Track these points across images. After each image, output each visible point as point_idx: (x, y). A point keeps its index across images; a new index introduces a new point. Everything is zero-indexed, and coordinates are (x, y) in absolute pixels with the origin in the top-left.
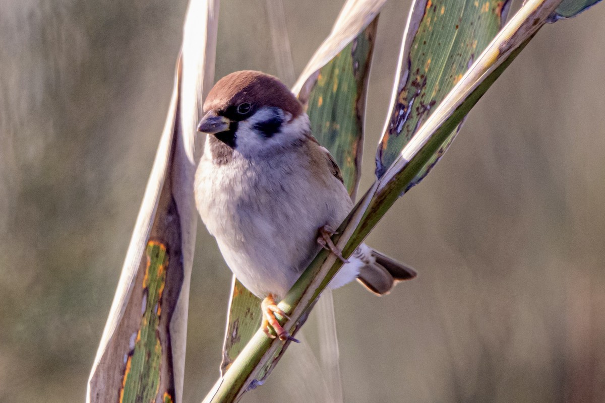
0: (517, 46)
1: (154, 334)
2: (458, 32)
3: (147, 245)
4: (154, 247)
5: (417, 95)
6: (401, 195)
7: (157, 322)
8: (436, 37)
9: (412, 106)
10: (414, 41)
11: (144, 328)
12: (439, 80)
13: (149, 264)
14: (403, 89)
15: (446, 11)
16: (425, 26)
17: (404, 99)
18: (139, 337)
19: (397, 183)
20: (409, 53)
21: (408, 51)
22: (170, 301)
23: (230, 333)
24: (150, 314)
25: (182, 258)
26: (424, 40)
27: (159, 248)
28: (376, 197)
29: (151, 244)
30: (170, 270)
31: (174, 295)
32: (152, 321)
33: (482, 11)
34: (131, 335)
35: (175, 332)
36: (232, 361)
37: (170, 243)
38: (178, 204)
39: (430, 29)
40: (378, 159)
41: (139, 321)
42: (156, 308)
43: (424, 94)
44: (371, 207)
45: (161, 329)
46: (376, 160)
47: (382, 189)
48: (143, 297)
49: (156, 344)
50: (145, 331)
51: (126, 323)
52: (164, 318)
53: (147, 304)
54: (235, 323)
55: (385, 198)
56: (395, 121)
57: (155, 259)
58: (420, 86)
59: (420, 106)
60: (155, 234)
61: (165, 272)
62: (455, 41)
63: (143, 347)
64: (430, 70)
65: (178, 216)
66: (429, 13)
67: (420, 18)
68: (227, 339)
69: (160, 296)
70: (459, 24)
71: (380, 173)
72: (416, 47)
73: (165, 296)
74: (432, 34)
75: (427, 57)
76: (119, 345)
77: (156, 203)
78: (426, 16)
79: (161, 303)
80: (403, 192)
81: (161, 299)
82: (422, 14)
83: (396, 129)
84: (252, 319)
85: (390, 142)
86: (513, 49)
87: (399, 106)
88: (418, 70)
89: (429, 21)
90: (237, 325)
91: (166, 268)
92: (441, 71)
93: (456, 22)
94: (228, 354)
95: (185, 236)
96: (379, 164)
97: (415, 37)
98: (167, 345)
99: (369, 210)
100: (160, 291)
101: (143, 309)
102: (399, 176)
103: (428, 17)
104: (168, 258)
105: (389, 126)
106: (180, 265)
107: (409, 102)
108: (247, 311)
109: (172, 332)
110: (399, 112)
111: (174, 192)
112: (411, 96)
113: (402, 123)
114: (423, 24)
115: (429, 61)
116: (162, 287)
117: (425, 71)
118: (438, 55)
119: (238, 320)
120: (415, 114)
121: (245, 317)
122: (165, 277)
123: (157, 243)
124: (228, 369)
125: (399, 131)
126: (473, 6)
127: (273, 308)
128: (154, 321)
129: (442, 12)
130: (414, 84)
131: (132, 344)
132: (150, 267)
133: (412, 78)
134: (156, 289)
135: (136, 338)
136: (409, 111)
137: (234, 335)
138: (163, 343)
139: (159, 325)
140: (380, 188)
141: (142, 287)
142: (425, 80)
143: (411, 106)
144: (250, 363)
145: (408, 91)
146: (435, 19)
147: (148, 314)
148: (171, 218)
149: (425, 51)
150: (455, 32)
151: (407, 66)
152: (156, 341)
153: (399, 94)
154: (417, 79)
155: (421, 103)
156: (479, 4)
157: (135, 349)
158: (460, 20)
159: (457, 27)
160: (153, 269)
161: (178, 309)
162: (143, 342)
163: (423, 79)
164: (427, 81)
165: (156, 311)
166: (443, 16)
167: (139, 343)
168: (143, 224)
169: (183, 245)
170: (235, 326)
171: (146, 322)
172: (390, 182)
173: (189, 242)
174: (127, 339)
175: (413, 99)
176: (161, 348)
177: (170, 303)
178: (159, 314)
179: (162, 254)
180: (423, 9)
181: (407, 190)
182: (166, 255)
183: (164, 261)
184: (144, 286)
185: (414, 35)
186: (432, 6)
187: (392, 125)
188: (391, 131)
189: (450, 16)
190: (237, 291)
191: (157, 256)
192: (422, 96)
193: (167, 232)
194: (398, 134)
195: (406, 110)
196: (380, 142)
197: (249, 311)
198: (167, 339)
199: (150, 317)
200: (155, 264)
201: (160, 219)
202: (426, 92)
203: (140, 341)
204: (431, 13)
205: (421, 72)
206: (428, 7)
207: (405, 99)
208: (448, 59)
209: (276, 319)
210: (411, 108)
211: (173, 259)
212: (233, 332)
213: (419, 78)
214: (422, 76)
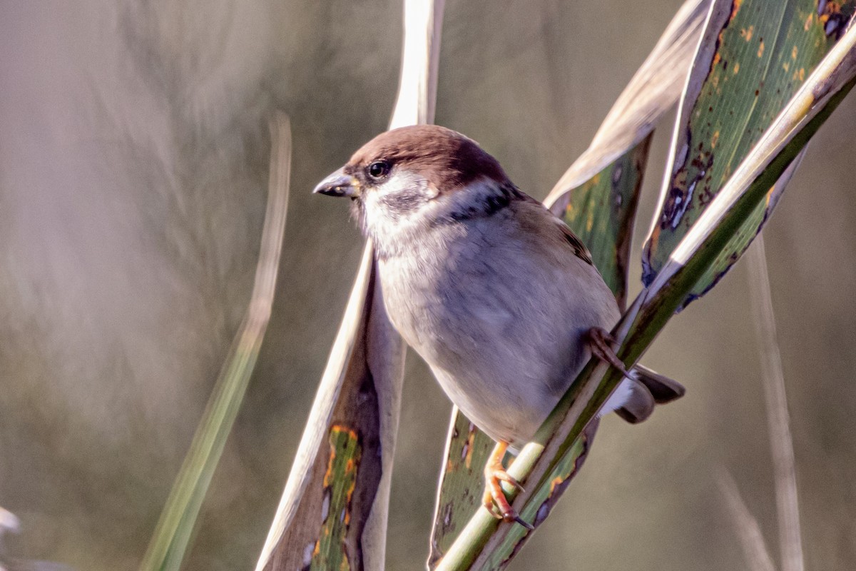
0: (839, 88)
1: (339, 548)
2: (758, 100)
3: (330, 430)
4: (341, 433)
5: (700, 178)
6: (679, 311)
7: (344, 532)
8: (727, 103)
9: (693, 193)
10: (695, 106)
11: (325, 538)
12: (731, 160)
13: (333, 456)
14: (681, 170)
15: (741, 70)
16: (712, 87)
17: (681, 182)
18: (317, 549)
19: (672, 289)
20: (689, 122)
21: (687, 119)
22: (363, 506)
23: (441, 519)
24: (334, 521)
25: (380, 451)
26: (710, 106)
27: (347, 435)
28: (642, 312)
29: (337, 430)
30: (363, 465)
31: (368, 497)
32: (336, 530)
33: (795, 77)
34: (306, 546)
35: (369, 546)
36: (443, 555)
37: (364, 429)
38: (375, 377)
39: (719, 91)
40: (645, 260)
41: (318, 529)
42: (343, 514)
43: (710, 178)
44: (636, 325)
45: (350, 542)
46: (643, 262)
47: (652, 299)
48: (323, 498)
49: (342, 561)
50: (327, 543)
51: (299, 530)
52: (354, 529)
53: (329, 509)
54: (447, 506)
55: (656, 311)
56: (668, 211)
57: (342, 450)
58: (703, 166)
59: (704, 193)
60: (341, 416)
61: (356, 468)
62: (754, 110)
63: (322, 564)
64: (718, 146)
65: (375, 394)
66: (716, 70)
67: (704, 76)
68: (437, 526)
69: (349, 500)
70: (760, 90)
71: (648, 279)
72: (698, 114)
73: (356, 499)
74: (722, 99)
75: (715, 128)
76: (288, 559)
77: (342, 371)
78: (712, 74)
79: (350, 508)
80: (681, 307)
81: (350, 503)
82: (708, 70)
83: (671, 222)
84: (472, 504)
85: (662, 239)
86: (832, 93)
87: (674, 192)
88: (701, 145)
89: (717, 81)
90: (451, 509)
91: (358, 464)
92: (733, 149)
93: (756, 86)
94: (437, 545)
95: (384, 419)
96: (646, 267)
97: (697, 101)
98: (357, 563)
99: (633, 331)
100: (350, 492)
101: (324, 513)
102: (675, 281)
103: (715, 75)
104: (360, 449)
105: (661, 218)
106: (377, 460)
107: (689, 188)
108: (465, 492)
109: (364, 546)
110: (675, 200)
111: (369, 361)
112: (691, 179)
113: (679, 214)
114: (707, 85)
115: (717, 134)
116: (352, 488)
117: (711, 147)
118: (729, 128)
119: (451, 503)
120: (697, 203)
121: (463, 500)
122: (356, 474)
123: (345, 429)
124: (437, 565)
125: (675, 224)
126: (781, 70)
127: (500, 474)
128: (340, 531)
129: (736, 70)
130: (697, 163)
131: (307, 558)
132: (335, 460)
133: (693, 156)
134: (343, 491)
135: (314, 550)
136: (689, 199)
137: (446, 521)
138: (352, 562)
139: (346, 537)
140: (648, 299)
141: (322, 485)
142: (712, 159)
143: (691, 193)
144: (469, 554)
145: (687, 172)
146: (726, 79)
147: (332, 521)
148: (365, 397)
149: (711, 121)
150: (754, 100)
151: (686, 140)
152: (342, 557)
153: (674, 176)
154: (699, 157)
155: (706, 189)
156: (790, 69)
157: (311, 564)
158: (762, 84)
159: (757, 93)
160: (338, 463)
161: (373, 515)
162: (323, 558)
163: (709, 157)
164: (714, 161)
165: (342, 519)
166: (736, 76)
167: (317, 557)
168: (324, 399)
169: (381, 431)
170: (447, 510)
171: (327, 532)
172: (663, 289)
173: (389, 427)
174: (301, 551)
175: (695, 183)
176: (348, 568)
177: (362, 508)
178: (346, 522)
179: (353, 444)
180: (709, 65)
181: (685, 305)
182: (357, 447)
183: (355, 455)
184: (326, 484)
185: (695, 98)
186: (720, 61)
187: (665, 217)
188: (663, 224)
189: (747, 77)
190: (451, 465)
191: (345, 446)
192: (708, 180)
193: (359, 414)
194: (673, 229)
195: (684, 197)
196: (648, 238)
197: (467, 493)
198: (357, 556)
199: (332, 526)
200: (342, 456)
201: (350, 397)
202: (712, 175)
203: (318, 555)
204: (721, 69)
205: (705, 147)
206: (716, 62)
207: (683, 183)
208: (745, 133)
209: (503, 491)
210: (692, 196)
211: (367, 451)
212: (445, 518)
213: (702, 156)
214: (707, 154)
